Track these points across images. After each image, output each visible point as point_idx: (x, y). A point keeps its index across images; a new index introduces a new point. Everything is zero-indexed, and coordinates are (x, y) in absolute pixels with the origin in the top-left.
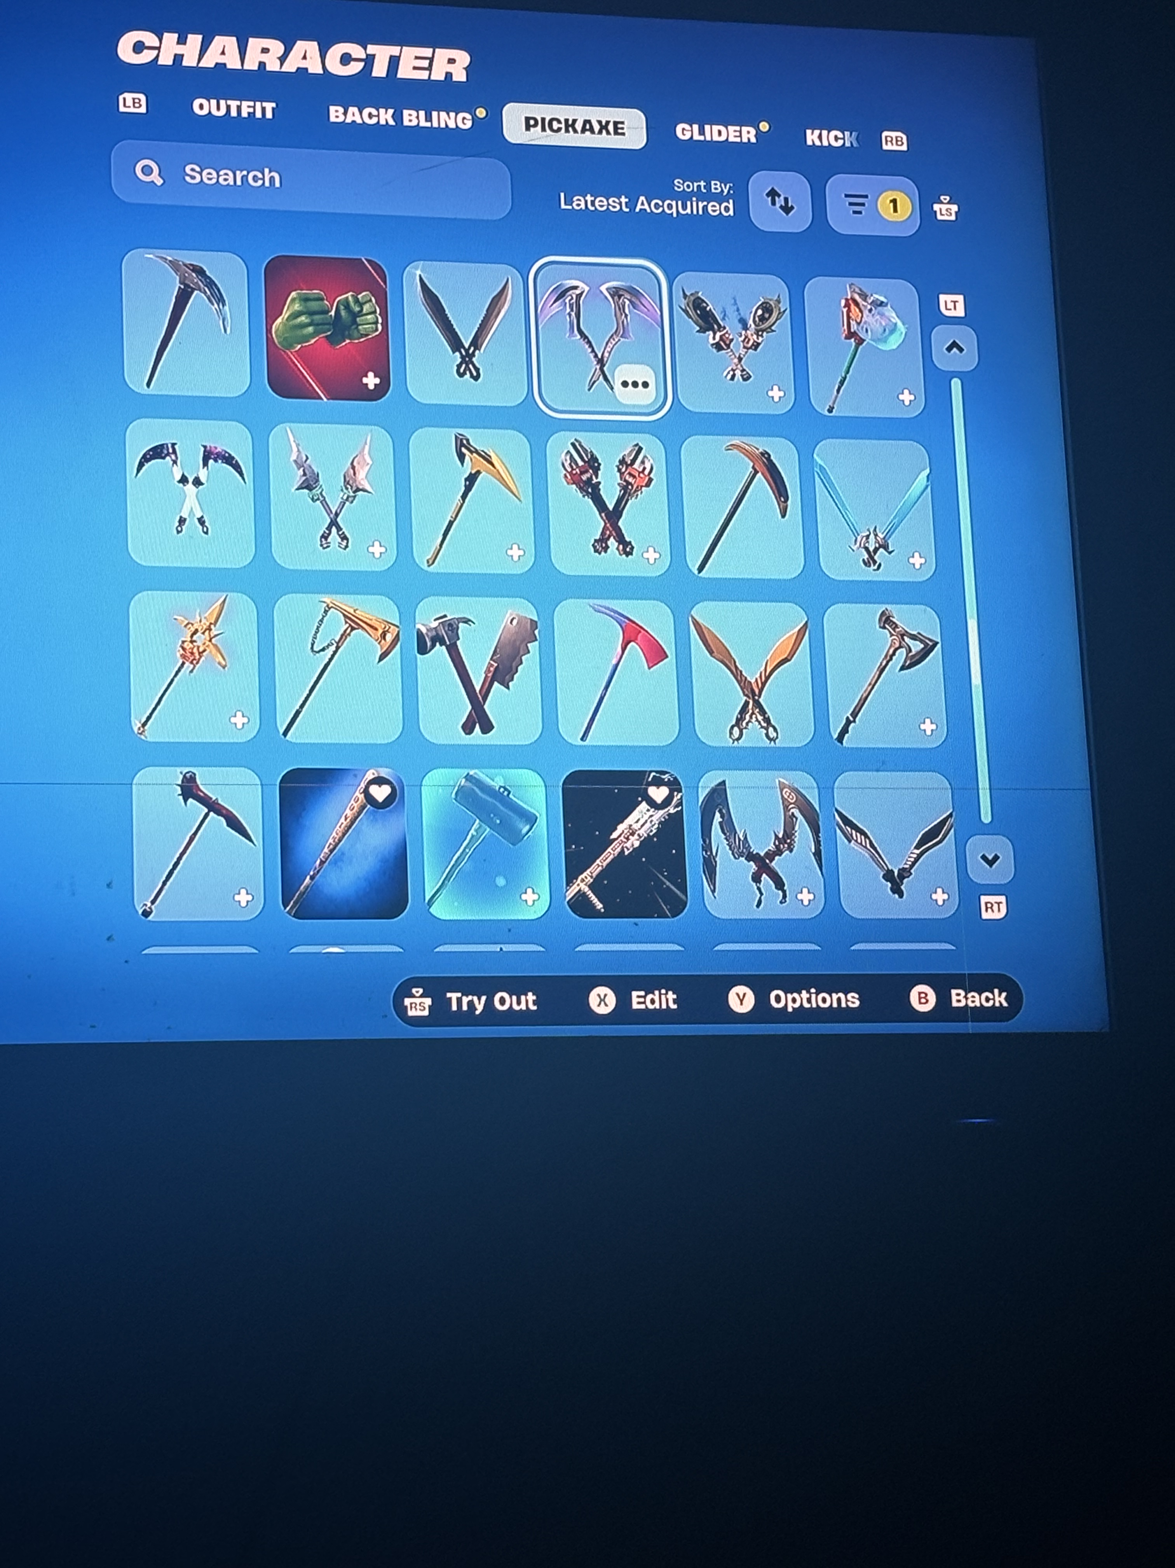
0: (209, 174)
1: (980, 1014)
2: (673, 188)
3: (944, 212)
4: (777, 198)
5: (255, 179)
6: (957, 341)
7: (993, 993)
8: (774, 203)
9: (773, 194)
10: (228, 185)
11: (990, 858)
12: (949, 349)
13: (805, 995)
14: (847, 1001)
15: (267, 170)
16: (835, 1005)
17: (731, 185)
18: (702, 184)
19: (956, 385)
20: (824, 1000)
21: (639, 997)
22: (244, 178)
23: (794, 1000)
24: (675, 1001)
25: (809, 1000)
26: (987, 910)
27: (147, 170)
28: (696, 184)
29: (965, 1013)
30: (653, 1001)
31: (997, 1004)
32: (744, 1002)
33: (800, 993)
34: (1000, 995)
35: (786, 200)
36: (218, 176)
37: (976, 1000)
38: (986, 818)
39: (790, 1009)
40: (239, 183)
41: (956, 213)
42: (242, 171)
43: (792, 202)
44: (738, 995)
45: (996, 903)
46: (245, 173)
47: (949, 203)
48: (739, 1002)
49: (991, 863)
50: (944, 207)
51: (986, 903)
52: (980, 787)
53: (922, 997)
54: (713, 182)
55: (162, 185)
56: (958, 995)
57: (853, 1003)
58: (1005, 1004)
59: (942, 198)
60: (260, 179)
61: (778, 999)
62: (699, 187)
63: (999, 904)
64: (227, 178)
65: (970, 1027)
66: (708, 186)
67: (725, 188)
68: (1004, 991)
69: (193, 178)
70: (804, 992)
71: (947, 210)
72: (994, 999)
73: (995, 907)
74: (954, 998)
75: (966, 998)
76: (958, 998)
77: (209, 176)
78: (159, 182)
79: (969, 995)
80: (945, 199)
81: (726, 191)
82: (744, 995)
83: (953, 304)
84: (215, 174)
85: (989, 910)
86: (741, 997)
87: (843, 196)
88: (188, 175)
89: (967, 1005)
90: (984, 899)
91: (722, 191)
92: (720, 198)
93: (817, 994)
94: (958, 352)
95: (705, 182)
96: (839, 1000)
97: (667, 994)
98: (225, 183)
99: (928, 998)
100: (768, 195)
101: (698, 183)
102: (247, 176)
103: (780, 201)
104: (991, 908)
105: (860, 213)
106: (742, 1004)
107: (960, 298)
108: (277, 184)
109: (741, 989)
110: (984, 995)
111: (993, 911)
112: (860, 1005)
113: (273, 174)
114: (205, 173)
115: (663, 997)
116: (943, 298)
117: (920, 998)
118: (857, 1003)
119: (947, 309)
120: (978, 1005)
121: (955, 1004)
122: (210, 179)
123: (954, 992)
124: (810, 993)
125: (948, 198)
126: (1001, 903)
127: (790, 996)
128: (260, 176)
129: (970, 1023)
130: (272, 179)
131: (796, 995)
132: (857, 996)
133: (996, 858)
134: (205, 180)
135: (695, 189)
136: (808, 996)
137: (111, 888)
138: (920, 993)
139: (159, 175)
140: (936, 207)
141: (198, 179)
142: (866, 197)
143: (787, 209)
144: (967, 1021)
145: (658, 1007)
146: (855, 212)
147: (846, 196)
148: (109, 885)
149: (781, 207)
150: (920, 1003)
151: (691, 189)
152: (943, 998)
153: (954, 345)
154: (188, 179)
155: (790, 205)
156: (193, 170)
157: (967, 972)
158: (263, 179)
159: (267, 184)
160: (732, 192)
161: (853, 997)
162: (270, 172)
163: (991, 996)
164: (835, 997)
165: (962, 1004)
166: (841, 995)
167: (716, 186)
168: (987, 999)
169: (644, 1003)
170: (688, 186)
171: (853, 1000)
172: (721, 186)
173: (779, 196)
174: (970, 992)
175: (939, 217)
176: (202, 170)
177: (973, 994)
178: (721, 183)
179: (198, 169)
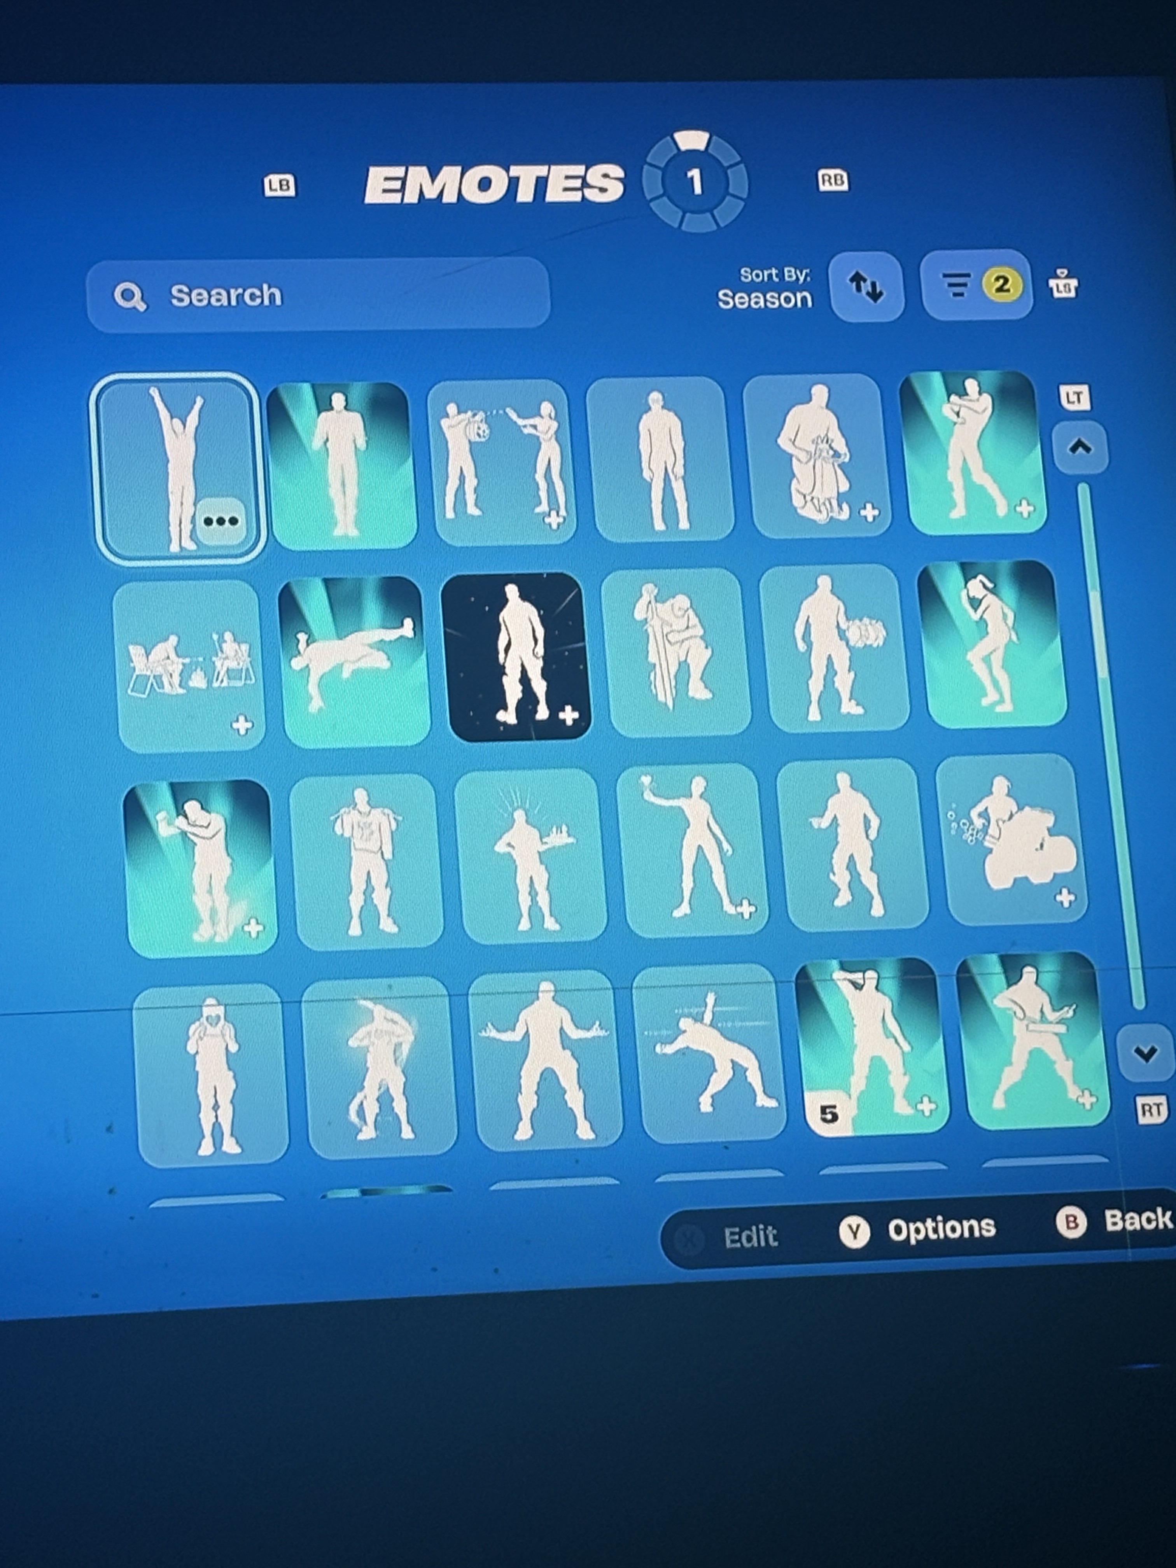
0: (200, 294)
1: (1141, 1237)
2: (740, 279)
3: (1061, 288)
4: (862, 283)
5: (253, 297)
6: (1083, 440)
7: (1155, 1212)
8: (859, 289)
9: (858, 279)
10: (222, 305)
11: (1146, 1051)
12: (1074, 449)
13: (930, 1223)
14: (980, 1229)
15: (265, 287)
16: (966, 1234)
17: (808, 271)
18: (774, 271)
19: (1083, 491)
20: (953, 1229)
21: (732, 1234)
22: (240, 297)
23: (918, 1231)
24: (775, 1238)
25: (935, 1230)
26: (1144, 1114)
27: (127, 295)
28: (766, 273)
29: (1122, 1238)
30: (749, 1239)
31: (1161, 1226)
32: (858, 1235)
33: (924, 1222)
34: (1164, 1215)
35: (874, 285)
36: (210, 296)
37: (1135, 1222)
38: (1139, 1003)
39: (913, 1242)
40: (234, 303)
41: (1077, 289)
42: (236, 289)
43: (880, 287)
44: (850, 1227)
45: (1155, 1104)
46: (240, 291)
47: (1067, 277)
48: (852, 1235)
49: (1147, 1057)
50: (1061, 283)
51: (1143, 1106)
52: (1130, 966)
53: (1071, 1222)
54: (786, 270)
55: (146, 310)
56: (1114, 1216)
57: (988, 1231)
58: (1170, 1225)
59: (1059, 271)
60: (258, 297)
61: (898, 1230)
62: (770, 276)
63: (1158, 1105)
64: (220, 298)
65: (1130, 1255)
66: (781, 275)
67: (801, 274)
68: (1169, 1210)
69: (181, 300)
70: (929, 1221)
71: (1065, 286)
72: (1157, 1220)
73: (1154, 1110)
74: (1109, 1221)
75: (1123, 1219)
76: (1114, 1220)
77: (199, 297)
78: (142, 307)
79: (1128, 1216)
80: (1063, 273)
81: (802, 279)
82: (858, 1226)
83: (1076, 397)
84: (205, 294)
85: (1148, 1114)
86: (855, 1229)
87: (941, 276)
88: (175, 297)
89: (1124, 1228)
90: (1140, 1101)
91: (798, 279)
92: (794, 287)
93: (945, 1222)
94: (1084, 452)
95: (776, 268)
96: (971, 1229)
97: (765, 1230)
98: (219, 304)
99: (1078, 1221)
100: (852, 280)
101: (769, 272)
102: (243, 295)
103: (866, 287)
104: (1150, 1111)
105: (962, 295)
106: (855, 1237)
107: (1085, 389)
108: (278, 302)
109: (854, 1220)
110: (1145, 1216)
111: (1151, 1114)
112: (997, 1232)
113: (273, 290)
114: (194, 293)
115: (762, 1233)
116: (1064, 389)
117: (1068, 1222)
118: (993, 1231)
119: (1069, 402)
120: (1138, 1227)
121: (1110, 1228)
122: (200, 301)
123: (1108, 1213)
124: (937, 1222)
125: (1066, 272)
126: (1161, 1104)
127: (912, 1227)
128: (258, 293)
129: (1129, 1250)
130: (272, 297)
131: (919, 1225)
132: (992, 1222)
133: (1153, 1051)
134: (195, 302)
135: (766, 279)
136: (934, 1225)
137: (112, 1133)
138: (1067, 1217)
139: (142, 299)
140: (1052, 283)
141: (187, 302)
142: (968, 275)
143: (875, 295)
144: (1126, 1248)
145: (756, 1245)
146: (955, 295)
147: (945, 276)
148: (109, 1129)
149: (868, 294)
150: (1068, 1227)
151: (761, 278)
152: (1096, 1222)
153: (1079, 444)
154: (175, 302)
155: (878, 290)
156: (180, 291)
157: (1123, 1189)
158: (262, 297)
159: (266, 302)
160: (809, 279)
161: (988, 1224)
162: (269, 288)
163: (1153, 1216)
164: (966, 1224)
165: (1119, 1227)
166: (974, 1222)
167: (790, 274)
168: (1149, 1221)
169: (740, 1240)
170: (757, 276)
171: (988, 1228)
172: (796, 273)
173: (865, 280)
174: (1128, 1211)
175: (1056, 295)
176: (191, 291)
177: (1131, 1214)
178: (796, 269)
179: (186, 289)
